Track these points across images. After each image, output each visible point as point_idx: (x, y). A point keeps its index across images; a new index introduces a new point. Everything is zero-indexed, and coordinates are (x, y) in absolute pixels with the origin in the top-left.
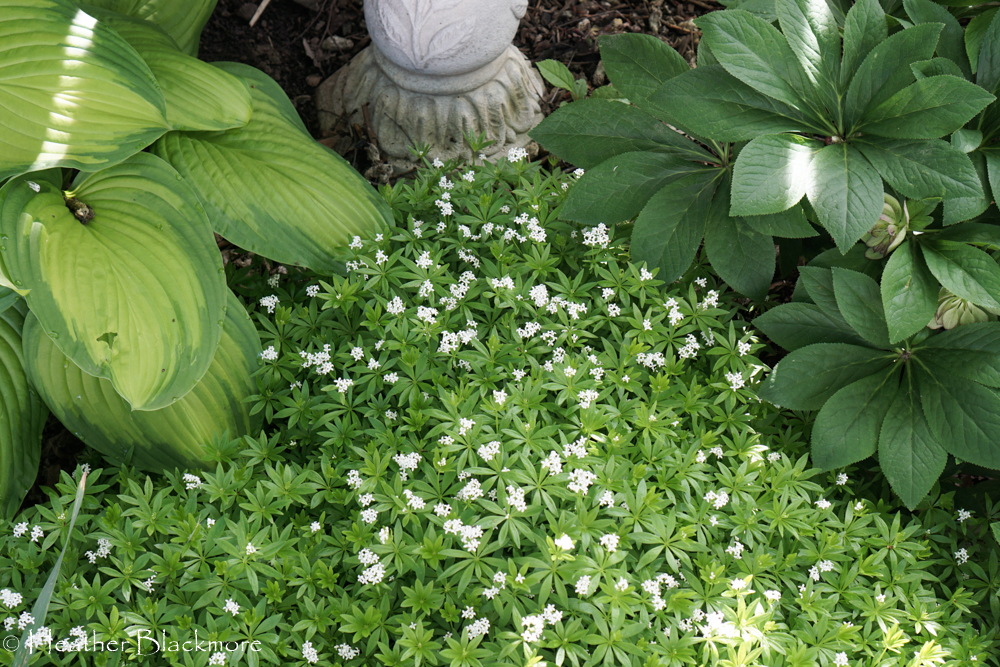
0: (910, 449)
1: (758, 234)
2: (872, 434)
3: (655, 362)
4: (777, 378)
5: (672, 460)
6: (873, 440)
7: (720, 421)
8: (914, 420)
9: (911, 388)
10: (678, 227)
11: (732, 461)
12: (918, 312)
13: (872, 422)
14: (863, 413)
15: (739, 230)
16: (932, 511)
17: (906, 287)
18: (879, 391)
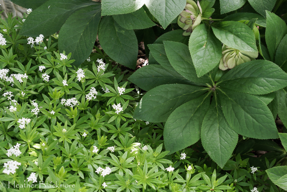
0: (218, 135)
1: (127, 31)
2: (197, 130)
3: (71, 103)
4: (142, 106)
5: (82, 154)
6: (198, 132)
7: (113, 132)
8: (219, 120)
9: (217, 104)
10: (84, 33)
11: (120, 153)
12: (212, 59)
13: (197, 124)
14: (191, 119)
15: (117, 30)
16: (237, 170)
17: (204, 47)
18: (200, 107)
